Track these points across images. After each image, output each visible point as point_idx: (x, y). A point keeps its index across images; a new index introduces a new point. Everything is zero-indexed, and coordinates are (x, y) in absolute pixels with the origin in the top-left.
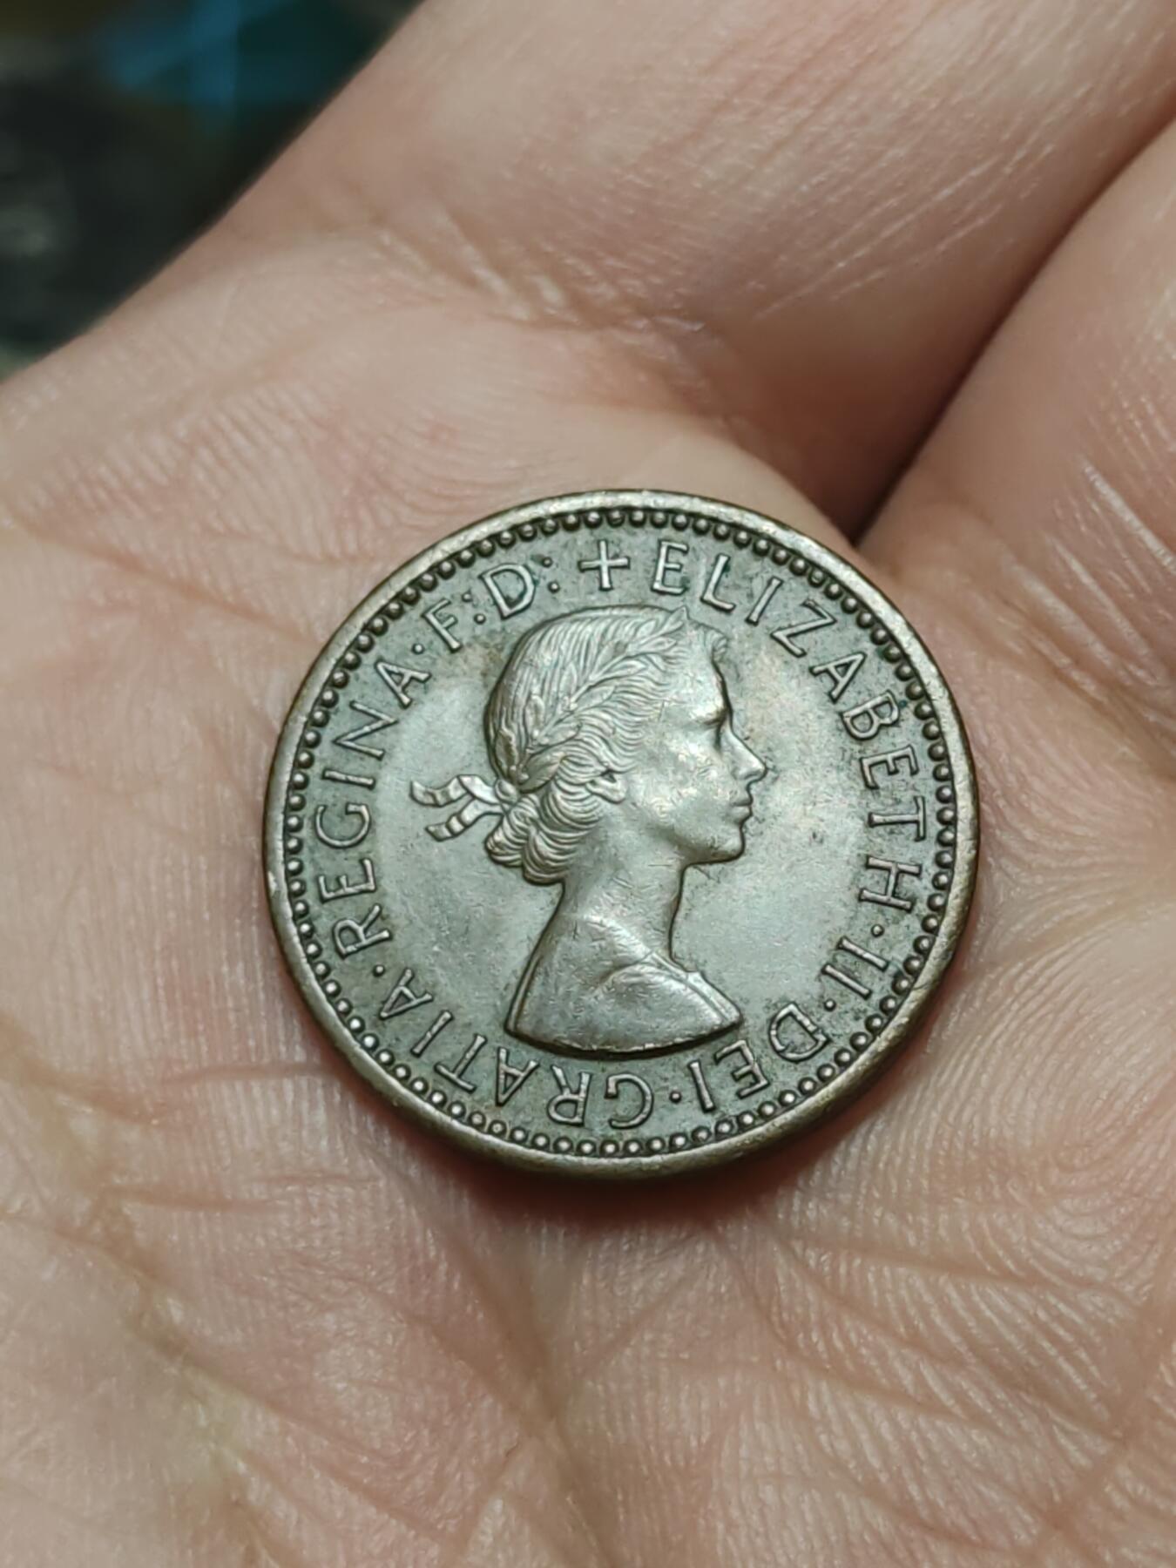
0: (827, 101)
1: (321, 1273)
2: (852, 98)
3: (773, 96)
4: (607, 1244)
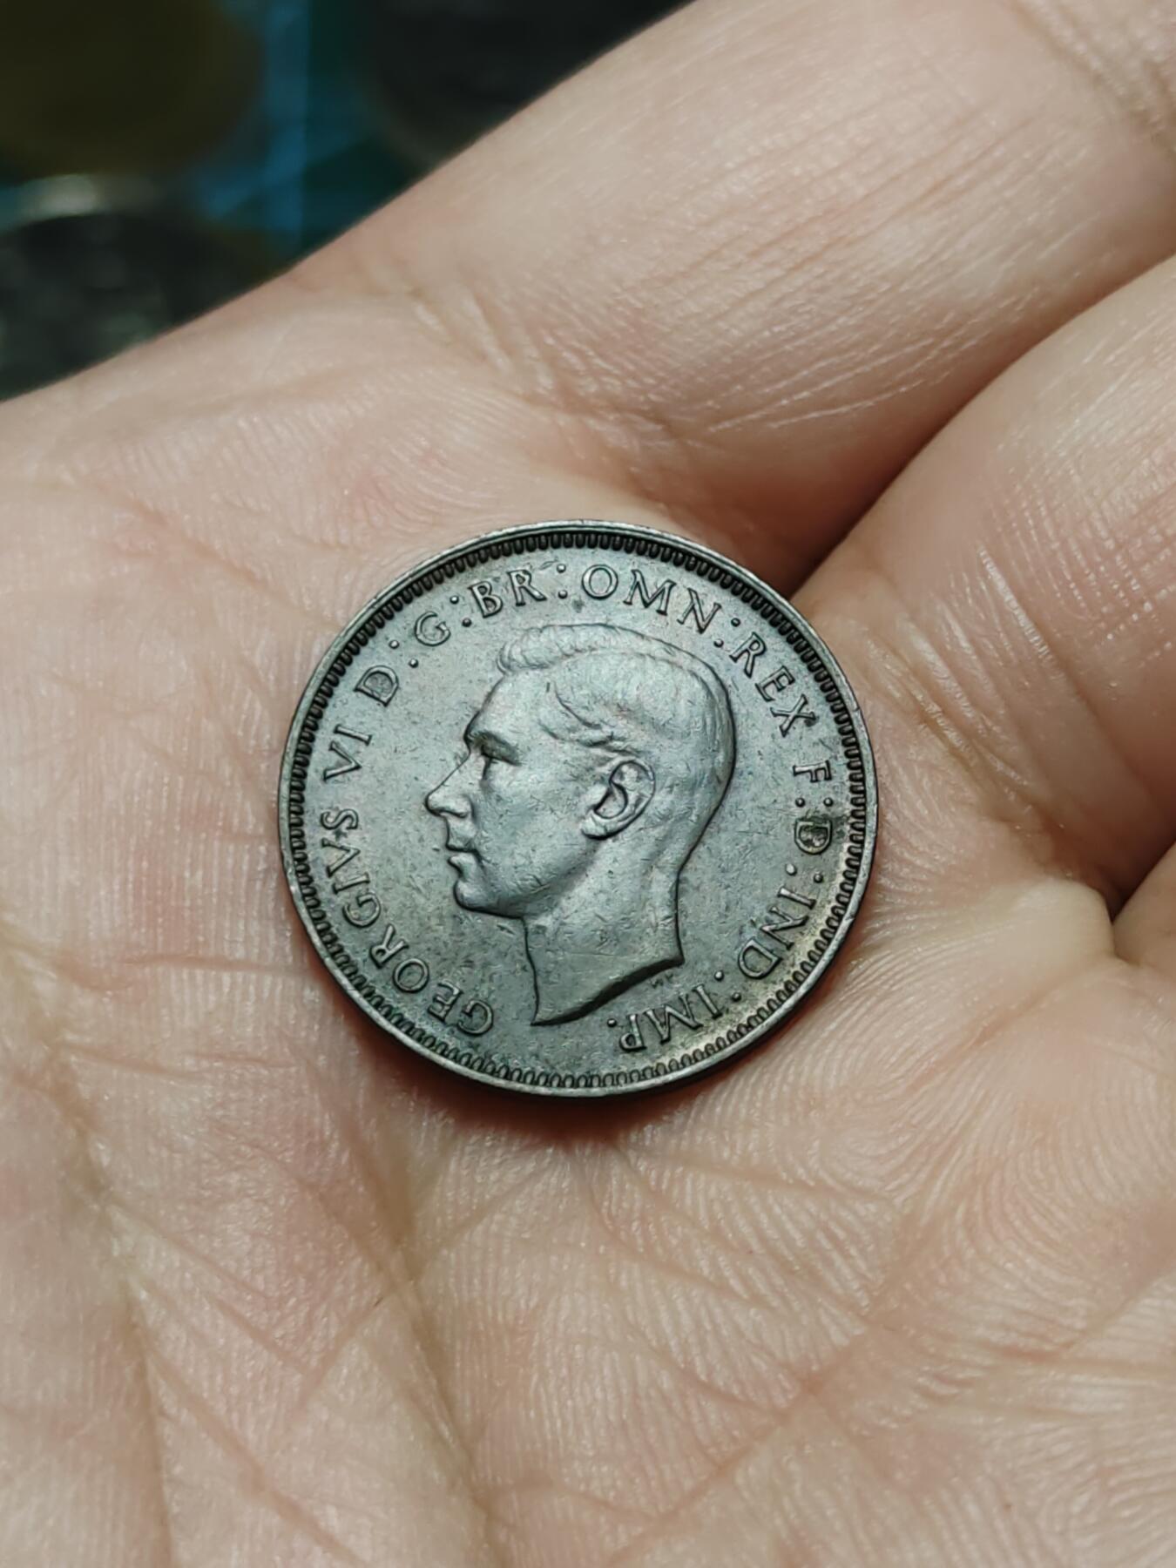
0: (797, 267)
1: (233, 1138)
2: (819, 270)
3: (755, 254)
4: (474, 1139)
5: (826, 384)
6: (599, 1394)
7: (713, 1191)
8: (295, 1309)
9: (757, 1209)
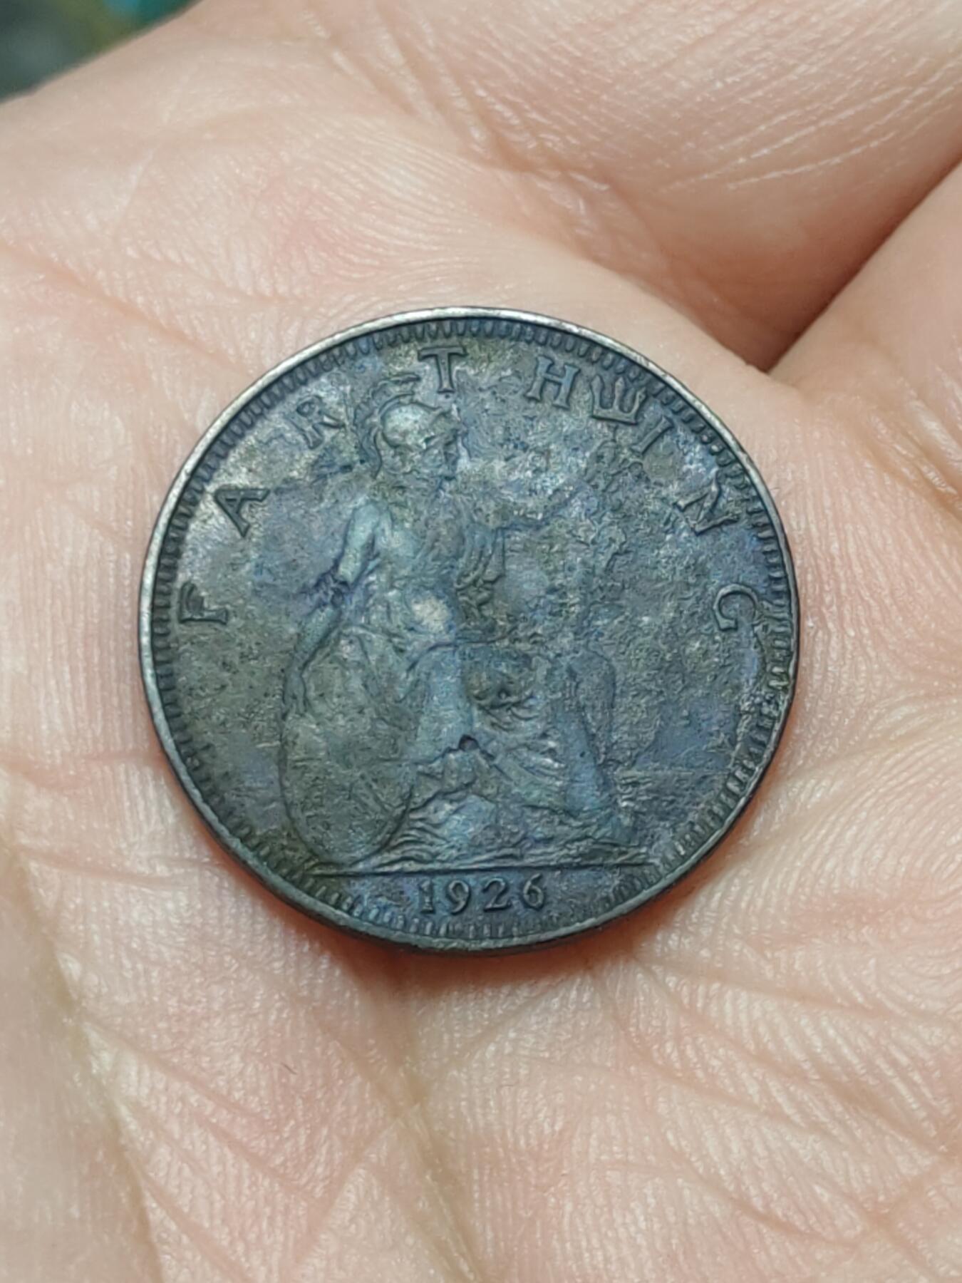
5: (787, 140)
6: (643, 1225)
7: (757, 1014)
8: (295, 1132)
9: (809, 1031)
